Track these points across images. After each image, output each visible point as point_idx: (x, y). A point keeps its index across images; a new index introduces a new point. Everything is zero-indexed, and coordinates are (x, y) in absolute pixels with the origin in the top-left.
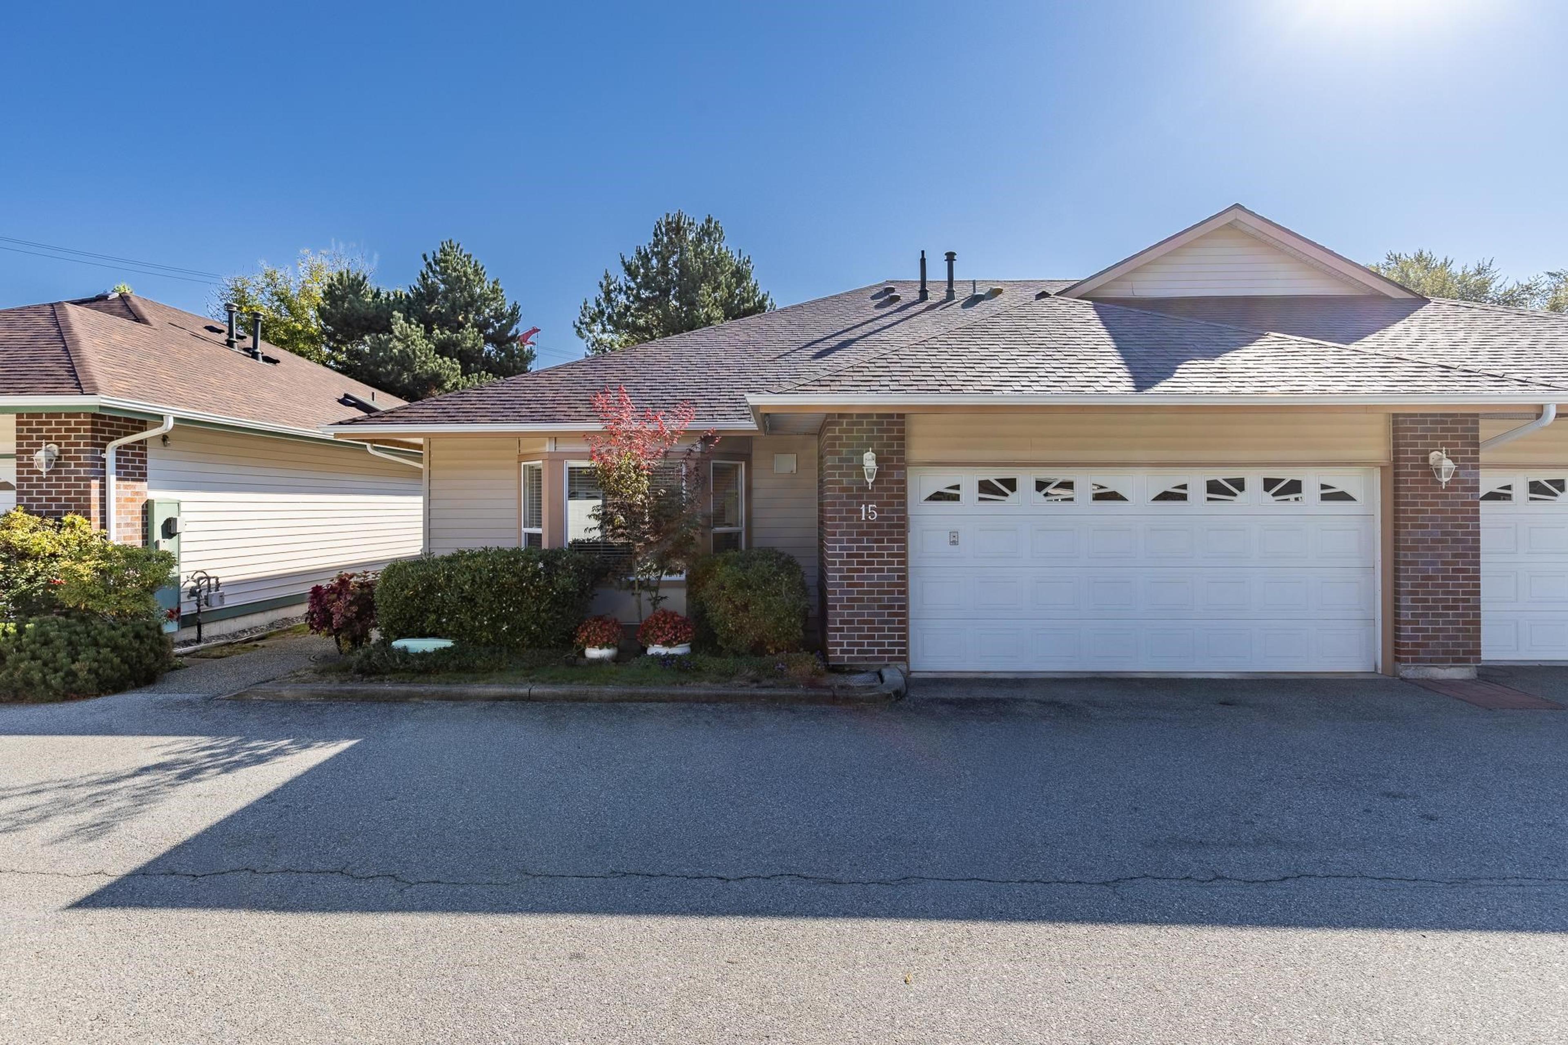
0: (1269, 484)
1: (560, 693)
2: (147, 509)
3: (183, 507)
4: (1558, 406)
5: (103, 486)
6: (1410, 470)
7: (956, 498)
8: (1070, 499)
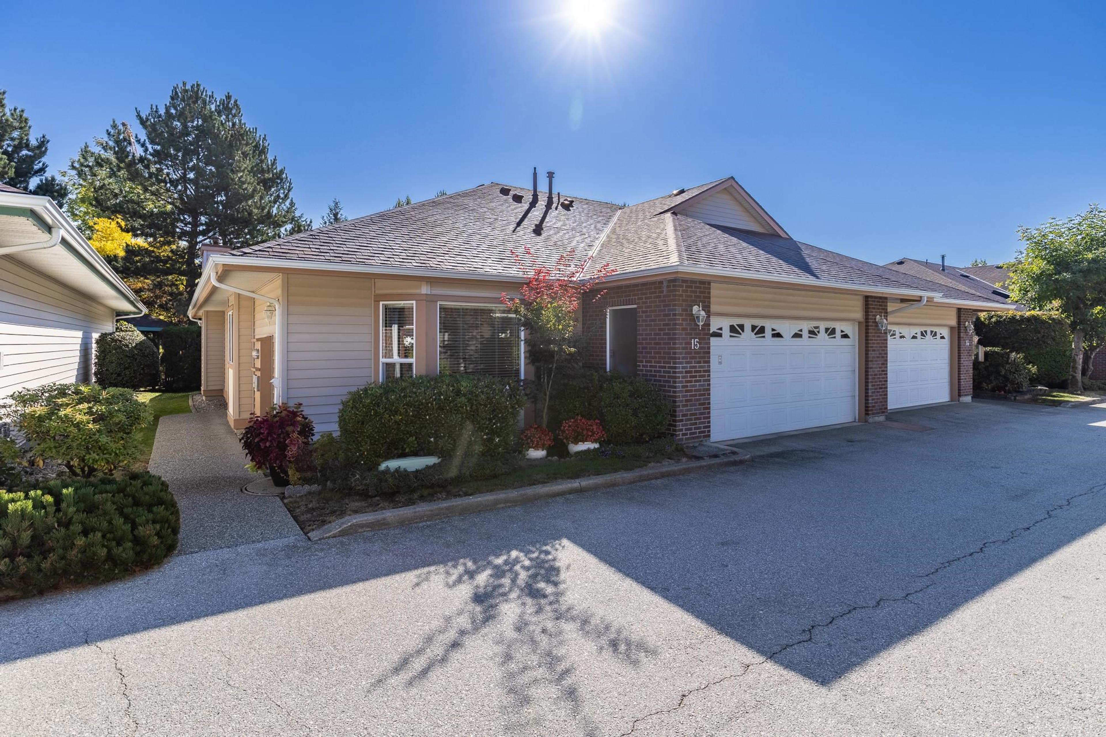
1: (599, 482)
4: (928, 297)
6: (871, 324)
7: (720, 335)
8: (764, 337)
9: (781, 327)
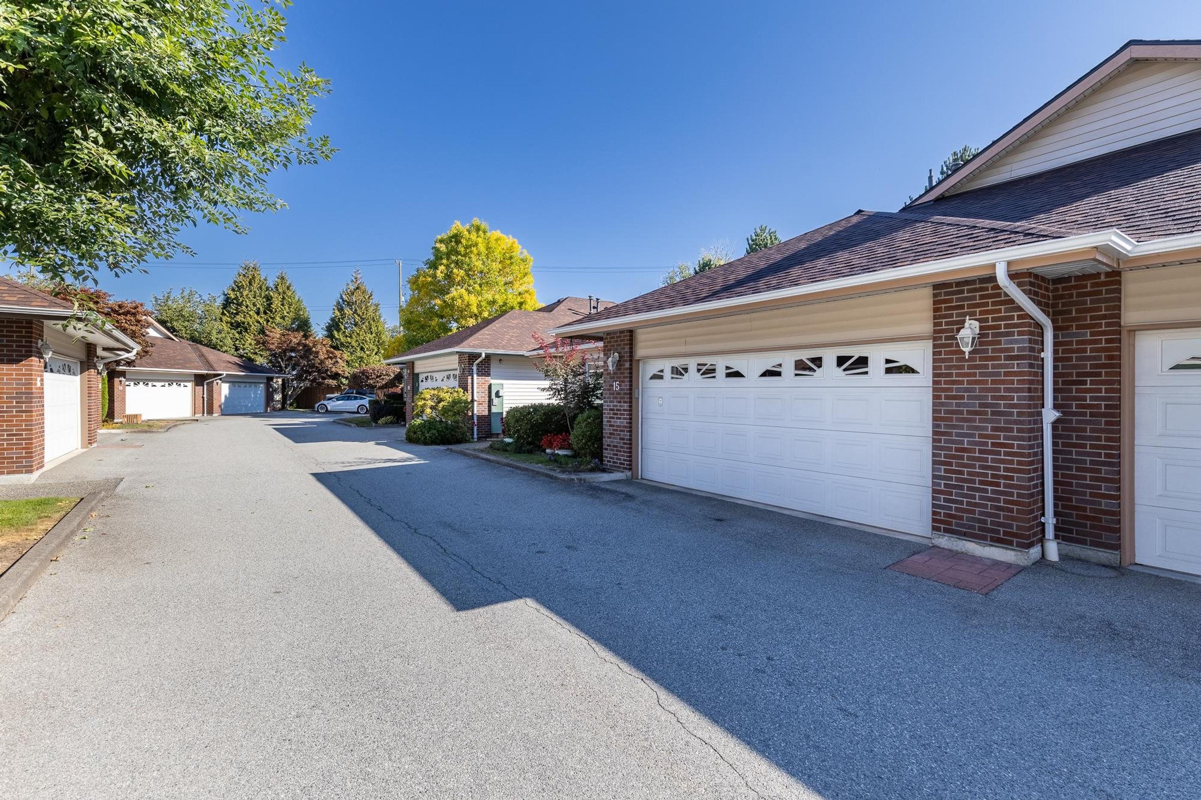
0: (841, 361)
2: (490, 387)
3: (504, 386)
4: (1009, 263)
5: (472, 379)
6: (944, 342)
7: (661, 377)
8: (714, 377)
9: (737, 363)
